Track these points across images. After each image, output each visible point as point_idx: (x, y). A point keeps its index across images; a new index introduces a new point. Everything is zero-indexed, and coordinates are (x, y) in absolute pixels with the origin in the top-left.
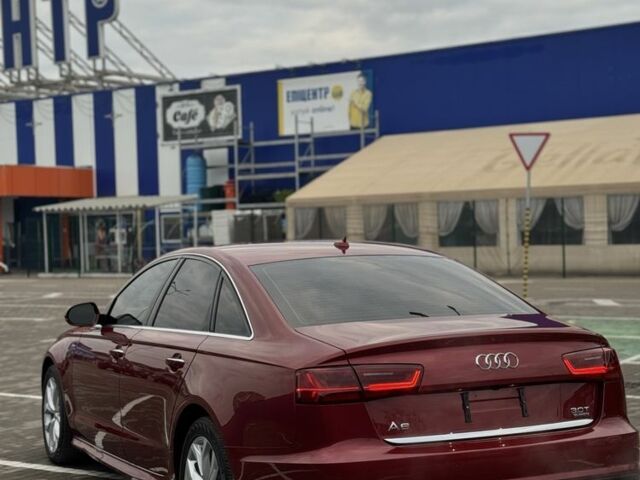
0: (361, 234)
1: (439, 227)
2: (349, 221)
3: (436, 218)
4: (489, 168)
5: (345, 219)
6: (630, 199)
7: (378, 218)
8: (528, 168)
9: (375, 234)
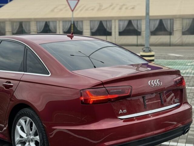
0: (10, 32)
1: (37, 30)
2: (6, 27)
3: (36, 26)
4: (52, 11)
5: (5, 26)
6: (97, 22)
7: (16, 27)
8: (73, 11)
9: (15, 32)
